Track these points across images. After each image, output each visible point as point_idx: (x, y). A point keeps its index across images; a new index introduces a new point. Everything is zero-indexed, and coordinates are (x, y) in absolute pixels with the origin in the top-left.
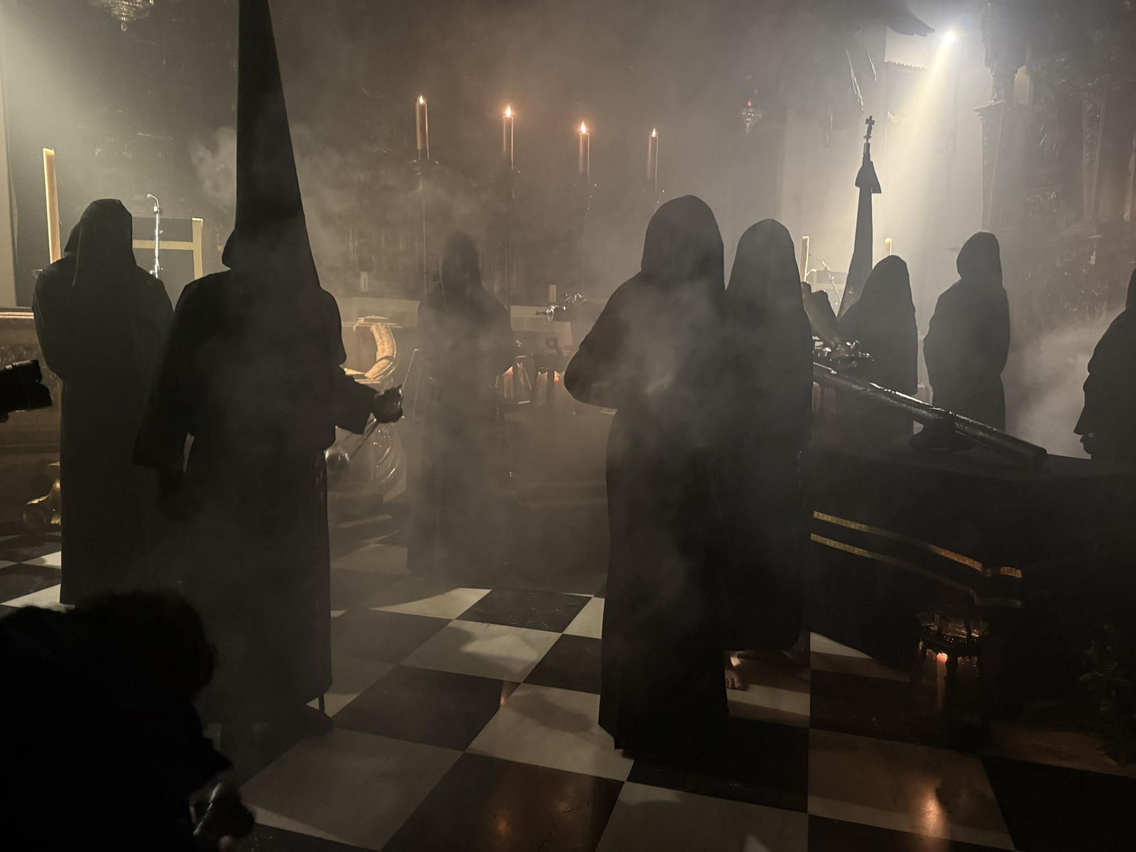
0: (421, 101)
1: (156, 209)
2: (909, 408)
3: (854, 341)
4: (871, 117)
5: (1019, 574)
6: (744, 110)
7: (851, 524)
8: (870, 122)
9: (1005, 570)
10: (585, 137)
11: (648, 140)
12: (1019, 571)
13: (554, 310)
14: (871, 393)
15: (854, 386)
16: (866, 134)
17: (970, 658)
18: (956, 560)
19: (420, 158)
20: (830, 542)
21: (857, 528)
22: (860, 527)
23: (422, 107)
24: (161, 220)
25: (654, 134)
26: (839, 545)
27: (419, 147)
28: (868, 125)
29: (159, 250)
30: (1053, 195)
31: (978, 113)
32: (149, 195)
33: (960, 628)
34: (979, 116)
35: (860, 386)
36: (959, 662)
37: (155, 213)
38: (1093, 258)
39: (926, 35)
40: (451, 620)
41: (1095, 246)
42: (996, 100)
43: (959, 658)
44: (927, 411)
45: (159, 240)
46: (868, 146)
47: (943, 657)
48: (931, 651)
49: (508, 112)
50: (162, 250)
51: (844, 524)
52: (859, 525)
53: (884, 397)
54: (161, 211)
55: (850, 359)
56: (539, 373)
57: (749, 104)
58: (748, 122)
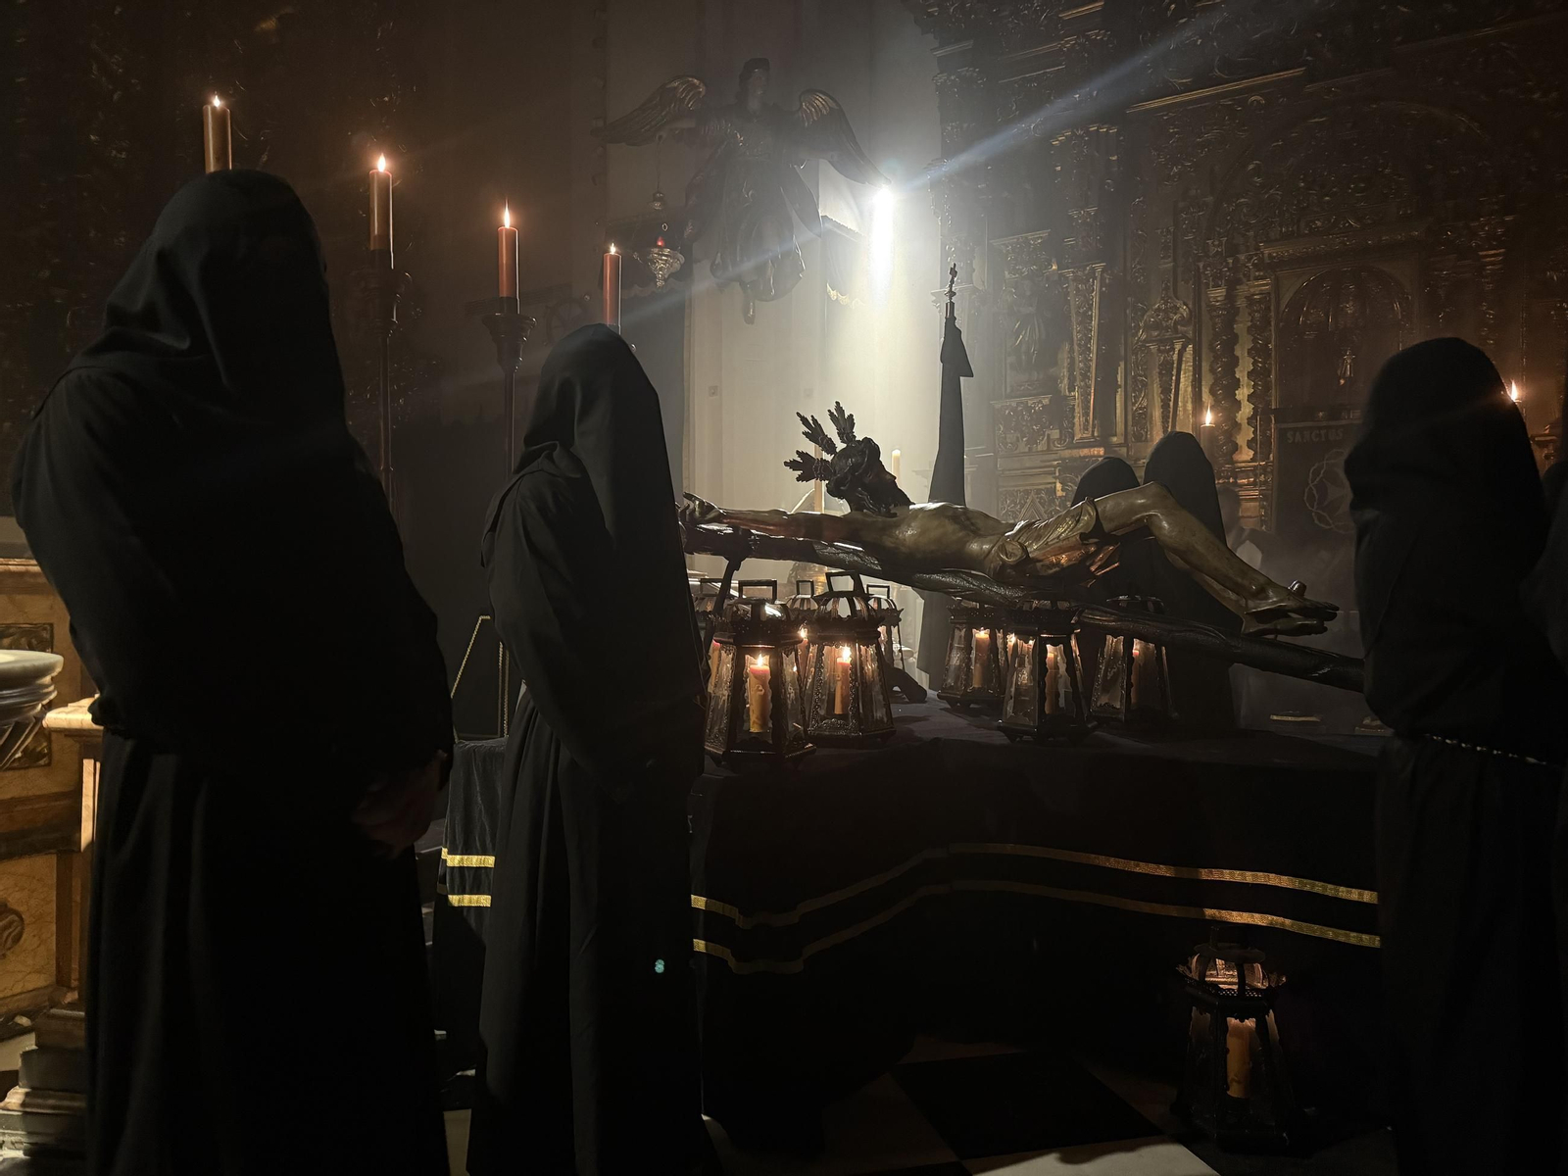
6: (655, 251)
30: (1039, 407)
57: (659, 243)
58: (662, 270)
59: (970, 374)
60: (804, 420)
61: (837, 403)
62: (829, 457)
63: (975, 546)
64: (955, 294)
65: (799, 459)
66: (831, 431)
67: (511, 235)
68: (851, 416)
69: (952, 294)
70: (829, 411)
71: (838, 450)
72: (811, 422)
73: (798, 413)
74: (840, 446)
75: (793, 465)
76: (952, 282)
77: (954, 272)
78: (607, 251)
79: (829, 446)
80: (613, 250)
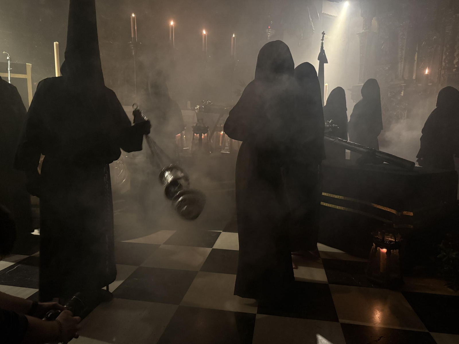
0: (133, 15)
1: (8, 58)
2: (355, 147)
3: (330, 120)
4: (324, 31)
5: (411, 214)
6: (267, 30)
7: (335, 196)
8: (323, 34)
9: (405, 213)
10: (205, 35)
11: (231, 38)
12: (412, 213)
13: (199, 107)
14: (338, 142)
15: (330, 139)
16: (322, 39)
17: (396, 250)
18: (384, 209)
19: (133, 41)
20: (325, 204)
21: (338, 198)
22: (339, 197)
23: (134, 18)
24: (10, 63)
25: (234, 36)
26: (330, 205)
27: (132, 36)
28: (322, 35)
29: (10, 78)
30: (387, 68)
31: (358, 35)
32: (4, 52)
33: (389, 238)
34: (358, 36)
35: (333, 139)
36: (391, 252)
37: (8, 60)
38: (402, 93)
39: (339, 2)
40: (160, 245)
41: (403, 89)
42: (365, 30)
43: (392, 250)
44: (364, 148)
45: (10, 73)
46: (322, 43)
47: (384, 250)
48: (379, 248)
49: (172, 23)
50: (11, 77)
51: (332, 196)
52: (339, 196)
53: (344, 143)
54: (11, 59)
55: (329, 127)
56: (195, 134)
57: (269, 27)
58: (269, 35)
59: (327, 63)
78: (232, 36)
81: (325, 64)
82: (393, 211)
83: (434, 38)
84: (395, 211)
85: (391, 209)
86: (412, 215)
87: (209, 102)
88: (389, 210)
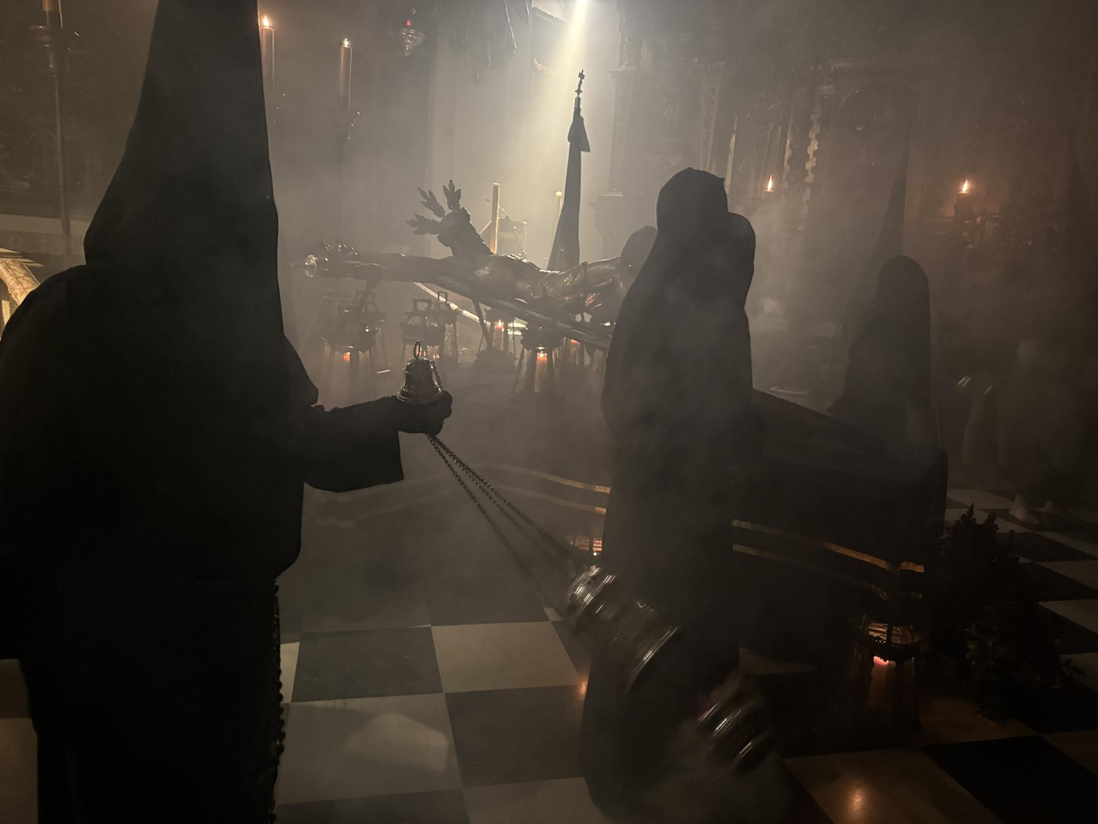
5: (920, 568)
6: (404, 29)
9: (905, 565)
10: (273, 32)
11: (341, 49)
12: (920, 566)
13: (316, 261)
16: (577, 88)
19: (48, 25)
27: (47, 7)
31: (613, 77)
34: (613, 79)
42: (627, 66)
46: (579, 101)
57: (408, 24)
58: (408, 44)
59: (588, 150)
60: (423, 194)
61: (451, 181)
62: (439, 220)
63: (520, 284)
64: (581, 92)
65: (416, 220)
66: (442, 200)
67: (269, 33)
68: (459, 191)
69: (579, 91)
70: (444, 186)
71: (446, 214)
72: (428, 194)
73: (419, 189)
74: (448, 211)
75: (412, 223)
76: (581, 82)
77: (581, 76)
78: (341, 44)
79: (438, 210)
80: (346, 43)
81: (583, 154)
82: (882, 564)
83: (770, 109)
84: (884, 562)
85: (872, 558)
86: (922, 571)
87: (343, 247)
88: (867, 558)
